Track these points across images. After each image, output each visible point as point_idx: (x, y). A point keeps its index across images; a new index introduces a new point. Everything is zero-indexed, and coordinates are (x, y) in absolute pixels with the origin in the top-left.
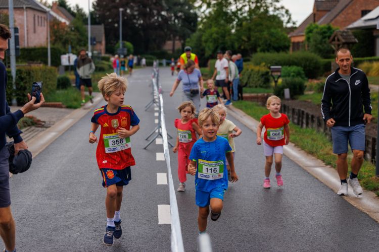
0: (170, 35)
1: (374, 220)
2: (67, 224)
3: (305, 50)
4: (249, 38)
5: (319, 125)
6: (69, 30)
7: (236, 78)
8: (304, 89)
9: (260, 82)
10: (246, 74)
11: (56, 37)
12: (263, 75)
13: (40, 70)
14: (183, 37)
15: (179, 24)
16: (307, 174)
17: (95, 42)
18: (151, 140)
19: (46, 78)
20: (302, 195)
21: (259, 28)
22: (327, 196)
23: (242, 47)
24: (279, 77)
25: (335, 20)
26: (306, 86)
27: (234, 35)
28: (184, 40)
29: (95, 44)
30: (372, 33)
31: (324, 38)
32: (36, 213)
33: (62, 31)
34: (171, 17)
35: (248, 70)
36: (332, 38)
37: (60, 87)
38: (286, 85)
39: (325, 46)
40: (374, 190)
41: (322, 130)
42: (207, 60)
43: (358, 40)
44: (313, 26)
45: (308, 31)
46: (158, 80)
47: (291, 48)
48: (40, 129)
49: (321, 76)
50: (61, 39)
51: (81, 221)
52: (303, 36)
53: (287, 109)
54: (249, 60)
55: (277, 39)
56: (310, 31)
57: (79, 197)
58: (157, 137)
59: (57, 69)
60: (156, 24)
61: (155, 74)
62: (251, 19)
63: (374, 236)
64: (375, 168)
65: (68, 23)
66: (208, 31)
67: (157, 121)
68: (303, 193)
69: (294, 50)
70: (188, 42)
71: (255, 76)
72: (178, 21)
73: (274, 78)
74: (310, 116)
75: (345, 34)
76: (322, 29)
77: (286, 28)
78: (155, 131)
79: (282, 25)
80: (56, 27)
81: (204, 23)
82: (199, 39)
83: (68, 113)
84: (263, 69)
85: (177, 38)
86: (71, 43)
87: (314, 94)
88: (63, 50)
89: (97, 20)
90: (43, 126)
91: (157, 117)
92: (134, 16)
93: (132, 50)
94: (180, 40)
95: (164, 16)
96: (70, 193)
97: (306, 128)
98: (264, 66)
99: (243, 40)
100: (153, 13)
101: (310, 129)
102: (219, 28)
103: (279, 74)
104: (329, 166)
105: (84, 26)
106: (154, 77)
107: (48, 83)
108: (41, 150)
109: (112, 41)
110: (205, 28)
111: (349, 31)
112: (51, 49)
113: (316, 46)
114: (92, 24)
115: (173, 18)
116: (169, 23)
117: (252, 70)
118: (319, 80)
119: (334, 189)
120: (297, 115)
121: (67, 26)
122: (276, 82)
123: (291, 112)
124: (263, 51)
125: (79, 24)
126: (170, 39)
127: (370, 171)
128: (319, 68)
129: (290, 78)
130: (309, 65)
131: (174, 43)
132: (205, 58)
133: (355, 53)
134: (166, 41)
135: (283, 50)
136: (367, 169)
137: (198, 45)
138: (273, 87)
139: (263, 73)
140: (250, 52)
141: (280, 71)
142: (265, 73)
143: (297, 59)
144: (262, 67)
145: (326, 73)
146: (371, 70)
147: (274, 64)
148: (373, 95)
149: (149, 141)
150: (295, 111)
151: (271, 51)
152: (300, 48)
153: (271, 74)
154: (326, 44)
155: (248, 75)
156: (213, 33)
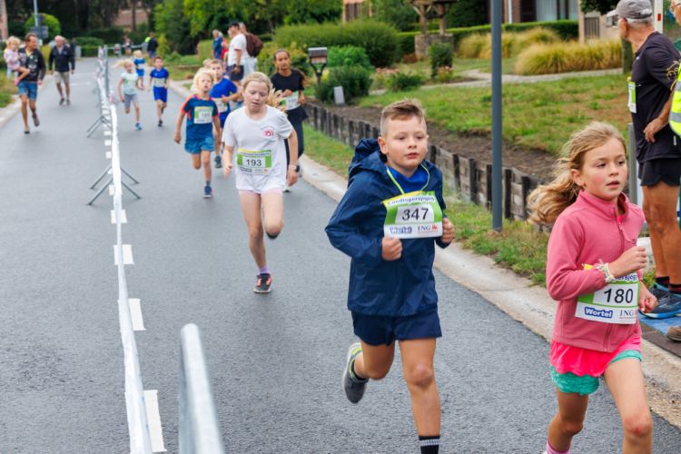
1: (491, 304)
3: (368, 17)
8: (369, 86)
14: (150, 2)
18: (101, 189)
23: (257, 17)
24: (324, 66)
26: (372, 81)
28: (153, 6)
35: (268, 56)
38: (336, 80)
39: (403, 8)
40: (492, 253)
42: (196, 40)
46: (107, 81)
47: (344, 15)
49: (398, 61)
53: (339, 124)
54: (269, 39)
58: (110, 184)
61: (101, 70)
63: (492, 330)
64: (492, 217)
69: (348, 18)
70: (160, 11)
73: (315, 69)
78: (106, 173)
84: (297, 54)
85: (140, 4)
87: (387, 93)
93: (58, 29)
94: (144, 7)
98: (297, 47)
99: (259, 4)
103: (323, 61)
106: (98, 76)
109: (20, 15)
113: (386, 10)
118: (393, 68)
120: (357, 133)
122: (319, 75)
123: (347, 127)
124: (290, 24)
126: (126, 7)
127: (483, 222)
128: (393, 48)
129: (343, 67)
130: (376, 43)
131: (134, 13)
132: (191, 39)
133: (456, 19)
134: (120, 11)
135: (329, 19)
136: (479, 218)
137: (179, 15)
138: (315, 85)
139: (296, 61)
140: (271, 24)
141: (326, 57)
142: (298, 61)
143: (351, 32)
144: (293, 49)
145: (406, 56)
146: (484, 48)
147: (314, 44)
148: (487, 91)
149: (97, 190)
150: (354, 125)
151: (307, 21)
152: (360, 15)
153: (310, 62)
154: (403, 4)
155: (268, 65)
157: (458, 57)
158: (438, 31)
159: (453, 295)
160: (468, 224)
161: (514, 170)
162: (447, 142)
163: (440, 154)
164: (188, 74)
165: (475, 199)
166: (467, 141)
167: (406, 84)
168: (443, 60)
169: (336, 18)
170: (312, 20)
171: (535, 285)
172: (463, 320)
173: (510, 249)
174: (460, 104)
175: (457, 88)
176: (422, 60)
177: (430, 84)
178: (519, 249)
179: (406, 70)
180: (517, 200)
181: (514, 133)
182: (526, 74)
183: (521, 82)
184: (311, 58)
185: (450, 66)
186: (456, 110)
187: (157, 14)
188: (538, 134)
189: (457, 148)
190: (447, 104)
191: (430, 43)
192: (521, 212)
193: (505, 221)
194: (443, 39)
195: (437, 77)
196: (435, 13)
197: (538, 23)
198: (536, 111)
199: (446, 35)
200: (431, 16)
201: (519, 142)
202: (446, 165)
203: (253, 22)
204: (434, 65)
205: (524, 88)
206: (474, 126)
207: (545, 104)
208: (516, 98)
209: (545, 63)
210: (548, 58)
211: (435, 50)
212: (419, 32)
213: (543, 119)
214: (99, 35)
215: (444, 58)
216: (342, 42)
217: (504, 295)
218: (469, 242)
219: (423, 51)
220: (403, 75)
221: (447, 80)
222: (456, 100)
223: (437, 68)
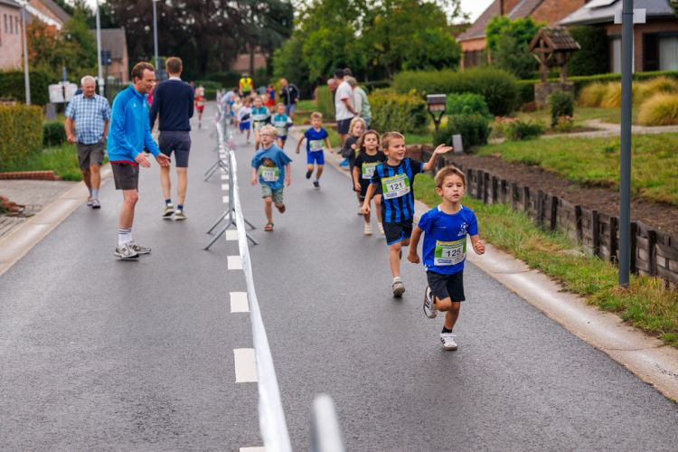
0: (245, 43)
1: (619, 364)
2: (71, 388)
3: (487, 64)
4: (387, 47)
5: (517, 198)
6: (61, 38)
8: (488, 134)
9: (408, 124)
10: (382, 110)
11: (39, 52)
12: (413, 111)
13: (13, 112)
14: (269, 47)
15: (260, 22)
16: (498, 286)
17: (109, 60)
18: (218, 234)
19: (24, 127)
20: (491, 323)
21: (403, 27)
22: (534, 325)
23: (375, 63)
24: (443, 113)
25: (538, 9)
26: (491, 129)
27: (361, 40)
28: (271, 51)
29: (109, 64)
30: (606, 31)
31: (521, 41)
32: (13, 370)
33: (49, 40)
34: (245, 12)
35: (386, 102)
36: (534, 42)
37: (49, 143)
38: (455, 128)
39: (523, 56)
40: (619, 310)
41: (521, 207)
42: (314, 87)
43: (580, 44)
44: (500, 20)
45: (491, 30)
46: (225, 126)
47: (462, 62)
48: (16, 219)
49: (517, 110)
50: (47, 56)
51: (96, 382)
52: (482, 39)
54: (387, 86)
55: (437, 47)
56: (495, 31)
57: (90, 339)
58: (227, 228)
59: (42, 110)
60: (220, 24)
61: (220, 114)
62: (389, 12)
63: (621, 392)
64: (617, 271)
65: (59, 27)
66: (313, 35)
67: (226, 199)
68: (491, 319)
69: (466, 65)
70: (278, 56)
71: (399, 113)
72: (259, 18)
73: (433, 116)
74: (500, 183)
75: (556, 34)
76: (516, 26)
77: (452, 26)
78: (223, 218)
79: (445, 22)
80: (37, 34)
81: (306, 21)
82: (297, 50)
83: (65, 189)
84: (415, 101)
85: (258, 48)
86: (67, 63)
87: (506, 142)
88: (51, 75)
89: (112, 20)
90: (20, 214)
91: (226, 191)
92: (179, 11)
94: (262, 52)
95: (233, 9)
96: (75, 334)
97: (494, 204)
98: (416, 94)
99: (376, 50)
100: (214, 5)
101: (499, 206)
102: (333, 30)
103: (442, 108)
104: (537, 271)
105: (90, 32)
106: (218, 119)
107: (26, 135)
108: (18, 258)
109: (141, 58)
110: (308, 30)
111: (564, 28)
112: (30, 74)
113: (506, 57)
114: (103, 27)
115: (250, 12)
116: (243, 21)
117: (394, 103)
118: (513, 117)
119: (546, 311)
120: (475, 181)
121: (58, 31)
122: (437, 123)
124: (412, 67)
125: (80, 27)
126: (244, 52)
127: (609, 277)
128: (512, 96)
129: (462, 115)
130: (496, 90)
131: (252, 58)
132: (308, 84)
133: (576, 68)
134: (238, 55)
135: (448, 66)
136: (604, 273)
137: (297, 61)
138: (433, 133)
139: (414, 107)
140: (389, 70)
141: (444, 104)
142: (416, 108)
143: (473, 81)
144: (411, 97)
145: (525, 105)
146: (605, 97)
147: (432, 91)
148: (609, 142)
149: (214, 235)
150: (473, 174)
151: (426, 67)
152: (479, 61)
153: (429, 109)
154: (523, 52)
155: (386, 112)
156: (322, 39)
157: (579, 105)
158: (559, 79)
159: (580, 354)
160: (592, 279)
161: (640, 223)
162: (568, 193)
163: (561, 205)
164: (305, 119)
165: (597, 252)
166: (589, 191)
167: (525, 133)
168: (563, 108)
169: (455, 66)
170: (431, 66)
171: (665, 344)
172: (591, 381)
173: (638, 307)
174: (581, 155)
175: (578, 138)
176: (542, 108)
177: (550, 134)
178: (647, 306)
179: (527, 119)
180: (643, 254)
181: (638, 184)
182: (649, 125)
183: (644, 132)
184: (429, 105)
185: (571, 116)
186: (577, 161)
187: (275, 59)
188: (664, 186)
189: (579, 198)
190: (568, 155)
191: (550, 91)
192: (647, 266)
193: (632, 277)
194: (564, 87)
195: (557, 126)
196: (555, 60)
197: (661, 72)
198: (662, 162)
199: (567, 83)
200: (551, 64)
201: (644, 194)
202: (568, 217)
203: (371, 68)
204: (554, 114)
205: (647, 139)
206: (596, 176)
207: (670, 156)
208: (639, 150)
209: (668, 113)
210: (673, 108)
211: (556, 99)
212: (539, 80)
213: (670, 171)
214: (217, 79)
215: (564, 107)
217: (632, 355)
218: (594, 297)
219: (543, 99)
220: (523, 124)
221: (568, 130)
222: (577, 150)
223: (557, 117)
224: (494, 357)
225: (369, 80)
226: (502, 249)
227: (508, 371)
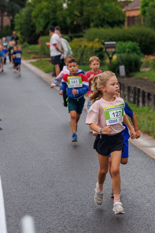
3: (141, 24)
4: (82, 13)
7: (69, 55)
8: (140, 66)
10: (79, 51)
12: (96, 52)
14: (12, 13)
20: (138, 177)
23: (75, 23)
24: (114, 53)
26: (142, 63)
27: (66, 10)
28: (13, 15)
35: (81, 46)
38: (121, 62)
42: (38, 37)
45: (143, 4)
47: (126, 23)
52: (138, 9)
54: (81, 36)
55: (111, 14)
56: (146, 5)
66: (38, 6)
68: (139, 174)
69: (129, 25)
70: (17, 18)
71: (88, 53)
73: (108, 55)
74: (146, 94)
77: (120, 2)
82: (29, 14)
84: (97, 46)
85: (6, 13)
87: (151, 70)
94: (8, 15)
97: (143, 106)
98: (98, 42)
99: (76, 15)
101: (146, 108)
102: (50, 3)
103: (113, 50)
110: (35, 3)
113: (152, 20)
117: (85, 47)
120: (132, 93)
122: (111, 59)
123: (126, 90)
124: (97, 26)
129: (125, 54)
130: (145, 40)
131: (2, 19)
132: (35, 35)
135: (118, 25)
137: (29, 21)
138: (108, 65)
139: (97, 49)
140: (83, 27)
141: (115, 47)
142: (98, 50)
143: (132, 34)
144: (95, 43)
147: (108, 39)
150: (131, 89)
151: (105, 26)
152: (136, 23)
153: (106, 51)
156: (43, 8)
169: (122, 25)
170: (107, 25)
187: (16, 20)
203: (73, 26)
216: (125, 39)
224: (140, 196)
225: (72, 33)
226: (146, 133)
227: (148, 205)
